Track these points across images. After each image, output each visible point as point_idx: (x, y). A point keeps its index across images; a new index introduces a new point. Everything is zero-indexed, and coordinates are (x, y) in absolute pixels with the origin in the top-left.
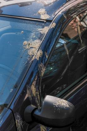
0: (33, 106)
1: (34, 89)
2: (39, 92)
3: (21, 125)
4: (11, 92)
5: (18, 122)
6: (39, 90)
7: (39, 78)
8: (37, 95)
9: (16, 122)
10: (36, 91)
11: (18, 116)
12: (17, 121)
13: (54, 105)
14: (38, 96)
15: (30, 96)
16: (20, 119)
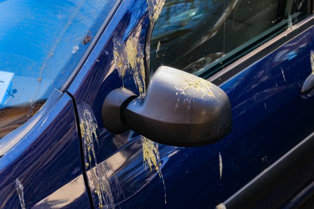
0: (127, 92)
1: (133, 49)
2: (145, 59)
3: (93, 134)
4: (73, 52)
5: (86, 127)
6: (145, 54)
7: (147, 25)
8: (138, 65)
9: (81, 126)
10: (137, 56)
11: (87, 112)
12: (84, 124)
13: (177, 89)
14: (142, 67)
15: (120, 66)
16: (91, 120)
